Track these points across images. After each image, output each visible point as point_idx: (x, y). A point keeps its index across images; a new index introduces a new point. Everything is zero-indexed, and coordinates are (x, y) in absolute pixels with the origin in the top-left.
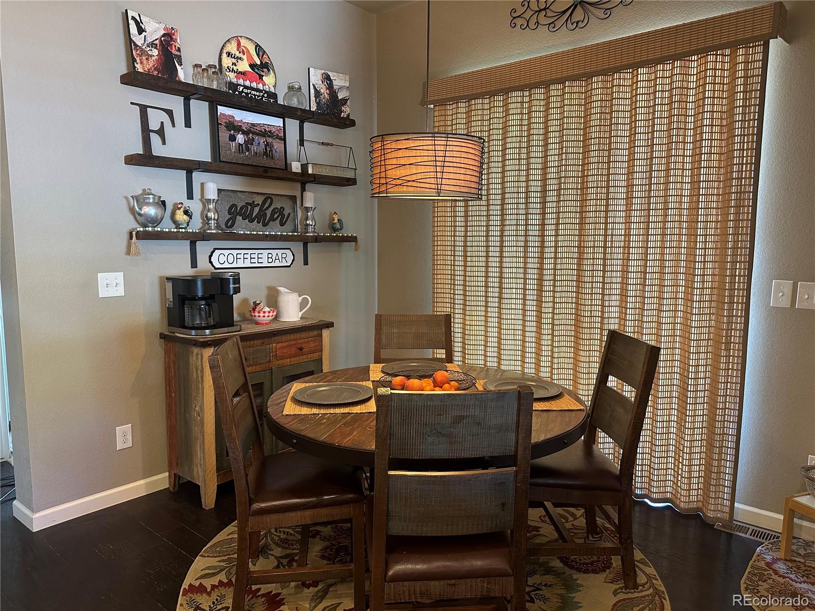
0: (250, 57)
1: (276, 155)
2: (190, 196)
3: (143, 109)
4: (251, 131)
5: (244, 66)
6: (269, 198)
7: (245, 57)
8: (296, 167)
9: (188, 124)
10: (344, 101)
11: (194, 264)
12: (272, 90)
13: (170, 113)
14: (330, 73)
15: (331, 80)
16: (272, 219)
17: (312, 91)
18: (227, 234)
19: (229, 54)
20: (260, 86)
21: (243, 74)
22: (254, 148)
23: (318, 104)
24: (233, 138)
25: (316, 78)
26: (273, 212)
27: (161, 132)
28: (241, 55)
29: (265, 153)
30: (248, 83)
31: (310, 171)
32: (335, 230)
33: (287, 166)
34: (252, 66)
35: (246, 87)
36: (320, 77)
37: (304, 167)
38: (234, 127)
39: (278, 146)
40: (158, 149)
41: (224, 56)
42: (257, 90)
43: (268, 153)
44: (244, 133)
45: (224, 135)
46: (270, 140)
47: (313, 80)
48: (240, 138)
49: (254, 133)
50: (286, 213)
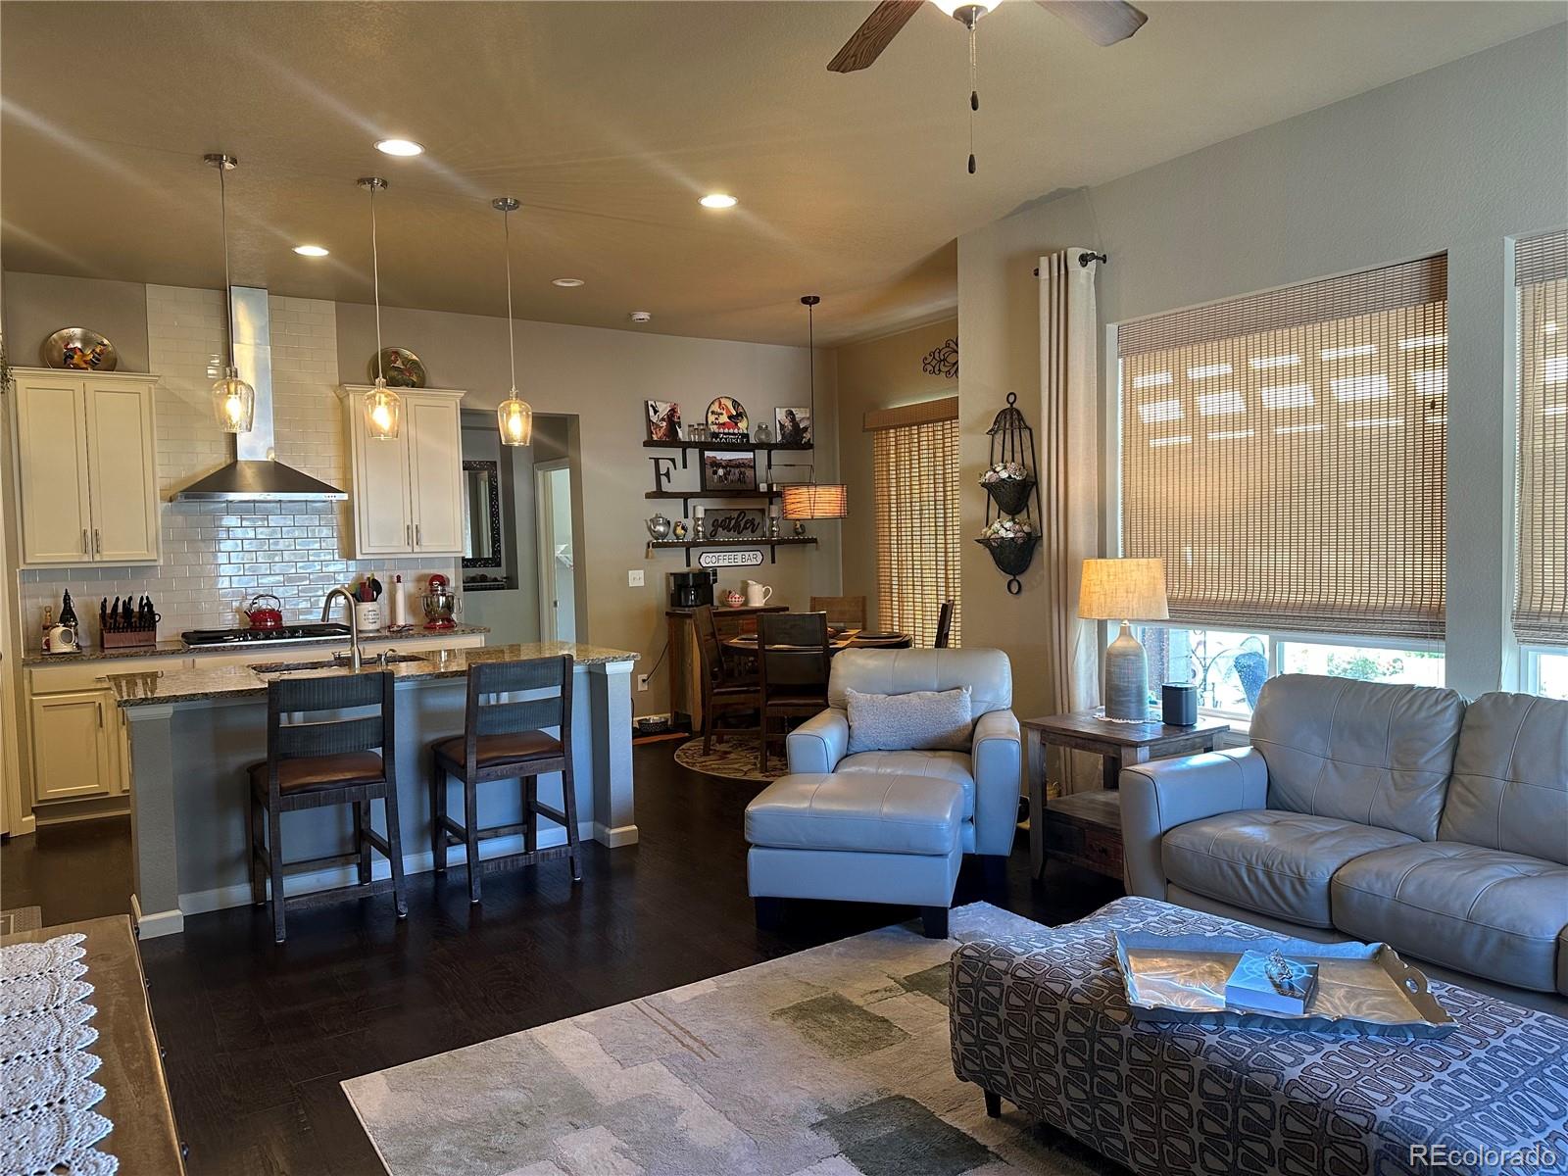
0: (728, 411)
1: (748, 481)
2: (686, 516)
3: (657, 461)
4: (729, 465)
5: (724, 419)
6: (743, 512)
7: (724, 412)
8: (763, 487)
9: (685, 466)
10: (805, 429)
11: (688, 565)
12: (745, 432)
13: (673, 460)
14: (793, 410)
15: (794, 415)
16: (745, 528)
17: (778, 426)
18: (710, 542)
19: (713, 413)
20: (736, 431)
21: (724, 424)
22: (730, 477)
23: (783, 435)
24: (715, 473)
25: (781, 415)
26: (746, 523)
27: (667, 475)
28: (722, 411)
29: (739, 479)
30: (726, 431)
31: (775, 489)
32: (798, 534)
33: (757, 487)
34: (729, 418)
35: (725, 434)
36: (784, 414)
37: (770, 487)
38: (716, 464)
39: (749, 473)
40: (666, 487)
41: (710, 414)
42: (734, 434)
43: (742, 479)
44: (723, 467)
45: (709, 471)
46: (742, 470)
47: (778, 418)
48: (721, 472)
49: (731, 466)
50: (756, 523)
